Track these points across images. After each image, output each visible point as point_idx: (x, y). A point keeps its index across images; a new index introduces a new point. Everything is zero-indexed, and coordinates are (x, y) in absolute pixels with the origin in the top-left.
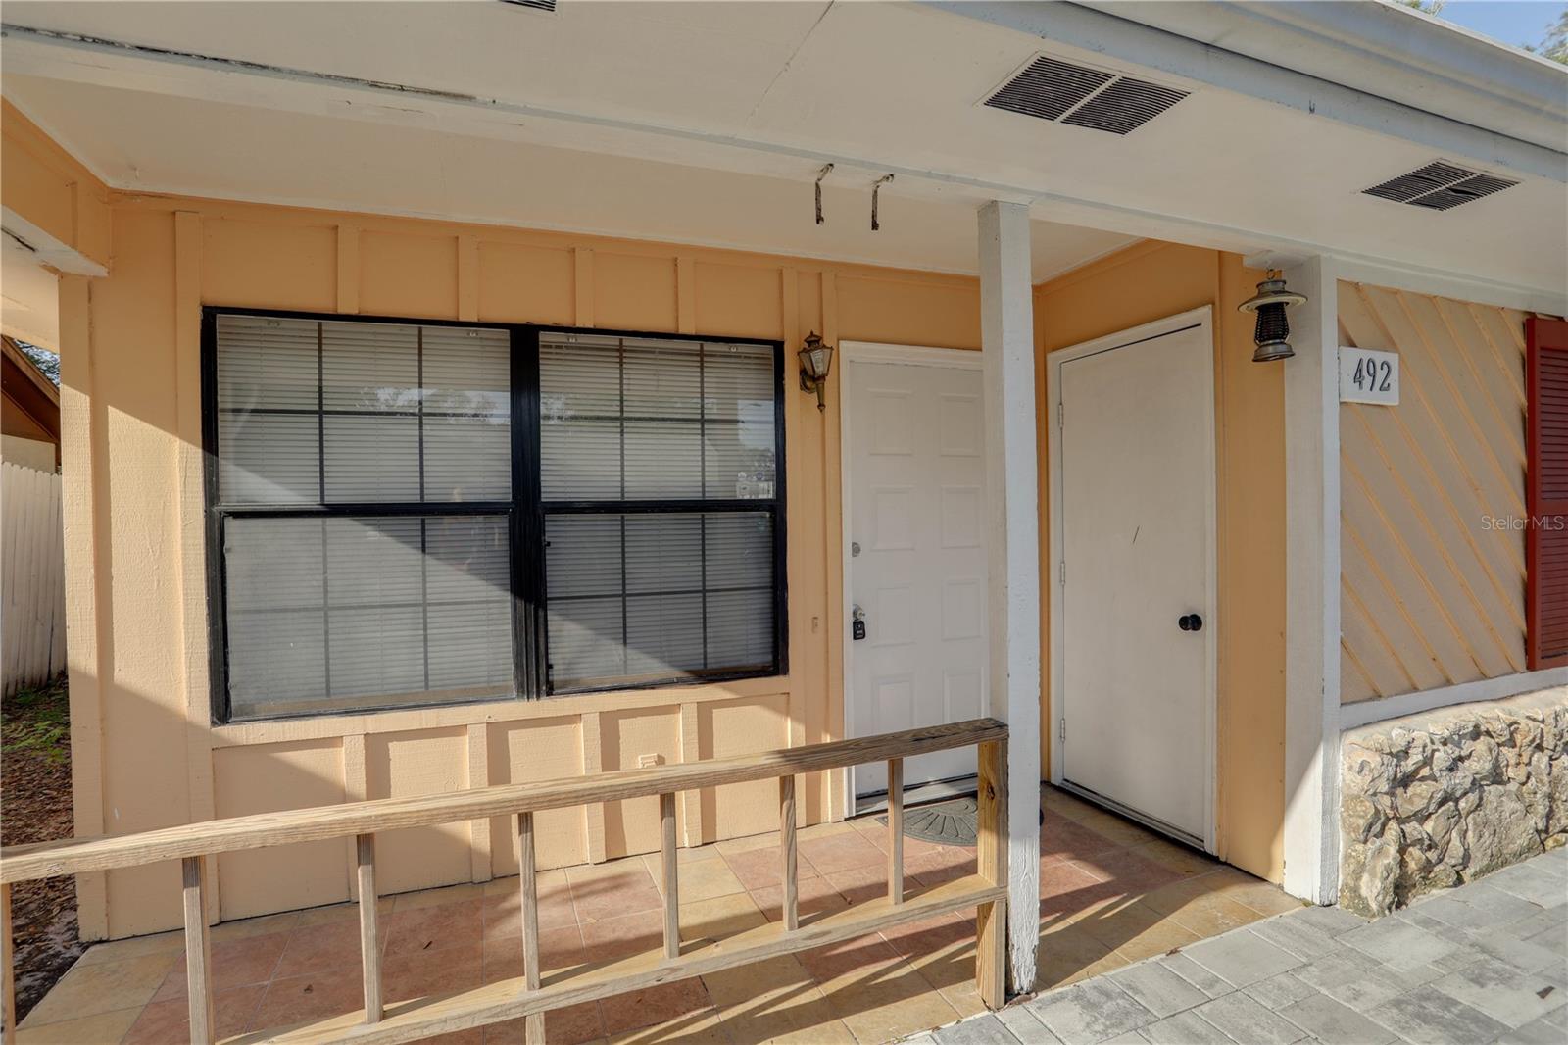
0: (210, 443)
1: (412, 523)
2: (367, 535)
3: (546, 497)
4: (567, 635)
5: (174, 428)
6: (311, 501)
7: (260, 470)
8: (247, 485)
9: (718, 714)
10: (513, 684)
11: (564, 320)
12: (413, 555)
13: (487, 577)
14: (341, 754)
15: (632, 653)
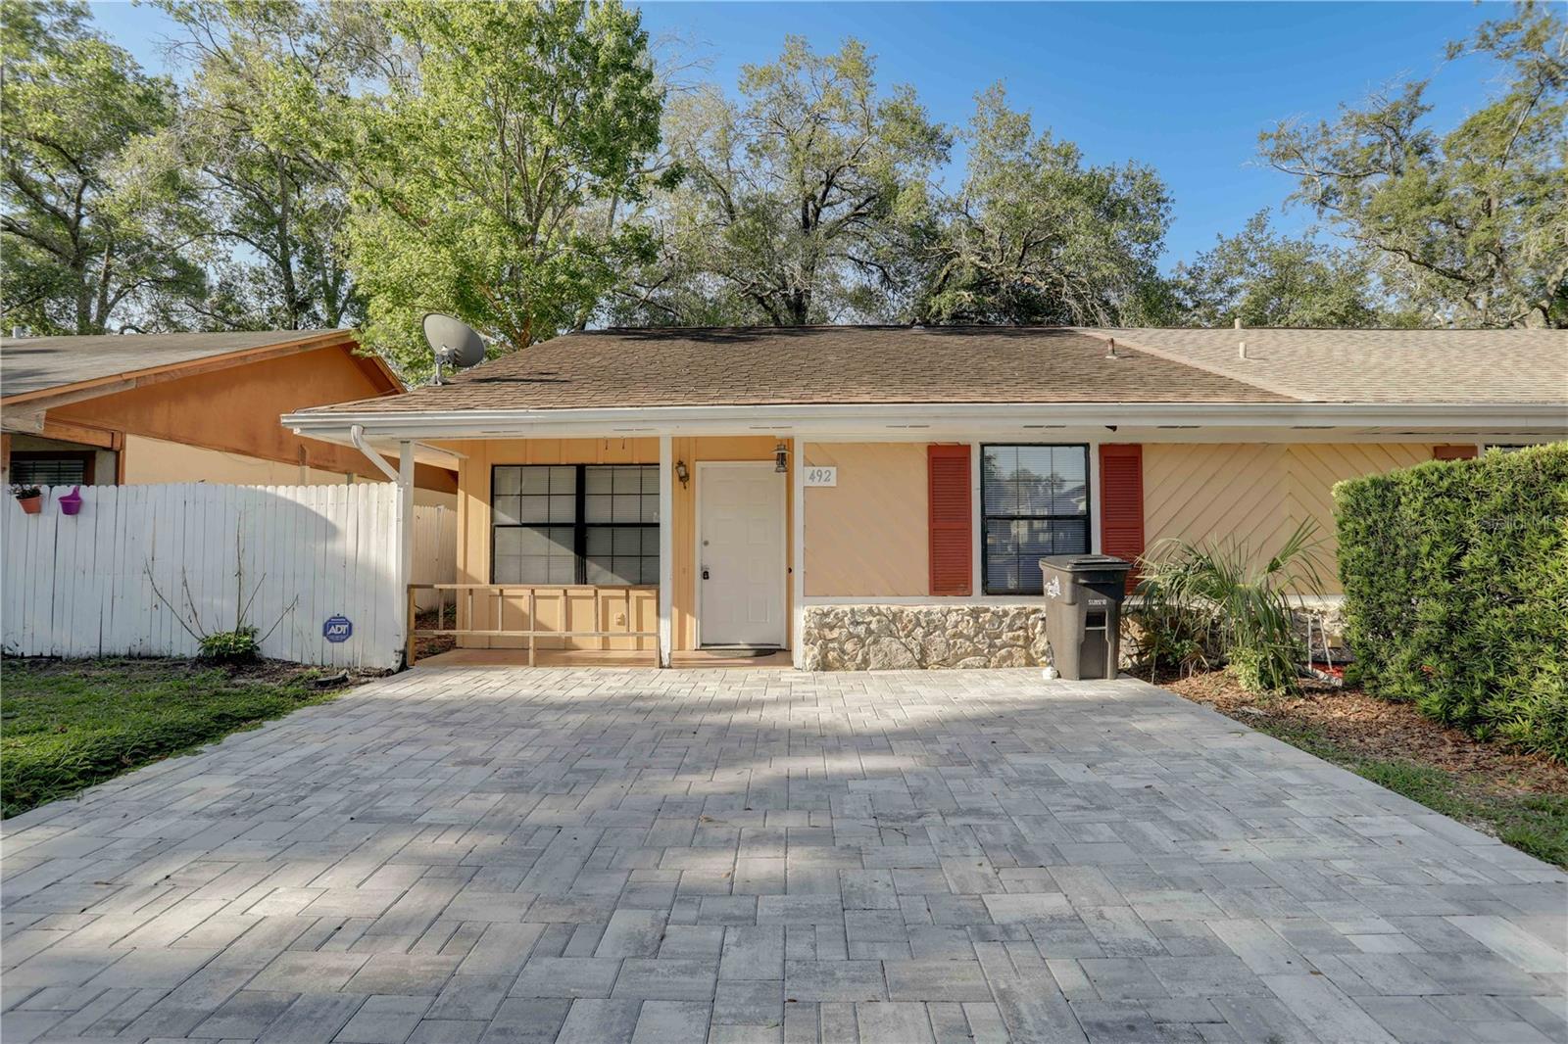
0: (492, 505)
1: (546, 529)
2: (534, 533)
3: (586, 521)
4: (593, 568)
5: (483, 501)
6: (518, 522)
7: (506, 514)
8: (504, 518)
9: (645, 601)
10: (573, 579)
11: (594, 462)
12: (546, 539)
13: (568, 548)
14: (523, 601)
15: (615, 576)
